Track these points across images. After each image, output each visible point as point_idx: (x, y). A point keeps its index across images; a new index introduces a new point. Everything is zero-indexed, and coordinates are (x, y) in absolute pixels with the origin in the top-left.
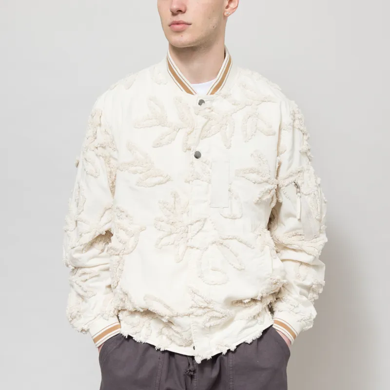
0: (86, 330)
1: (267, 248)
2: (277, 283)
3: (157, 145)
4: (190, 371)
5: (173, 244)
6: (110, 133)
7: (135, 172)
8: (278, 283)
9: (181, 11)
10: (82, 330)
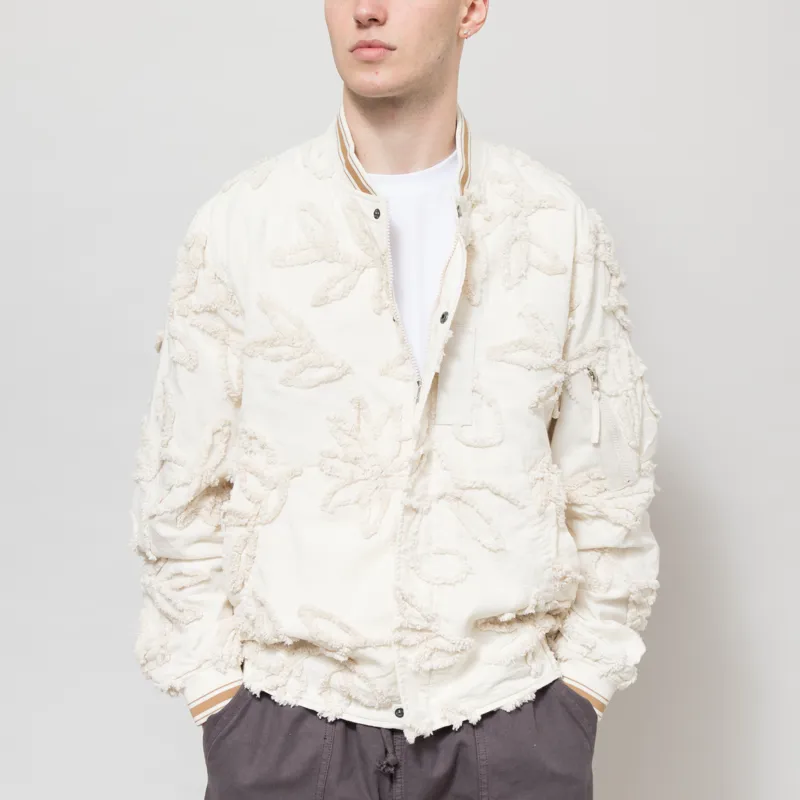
0: (178, 689)
1: (552, 506)
2: (565, 578)
3: (321, 302)
4: (388, 765)
5: (357, 502)
6: (226, 281)
7: (277, 359)
8: (567, 580)
9: (375, 20)
10: (171, 689)
